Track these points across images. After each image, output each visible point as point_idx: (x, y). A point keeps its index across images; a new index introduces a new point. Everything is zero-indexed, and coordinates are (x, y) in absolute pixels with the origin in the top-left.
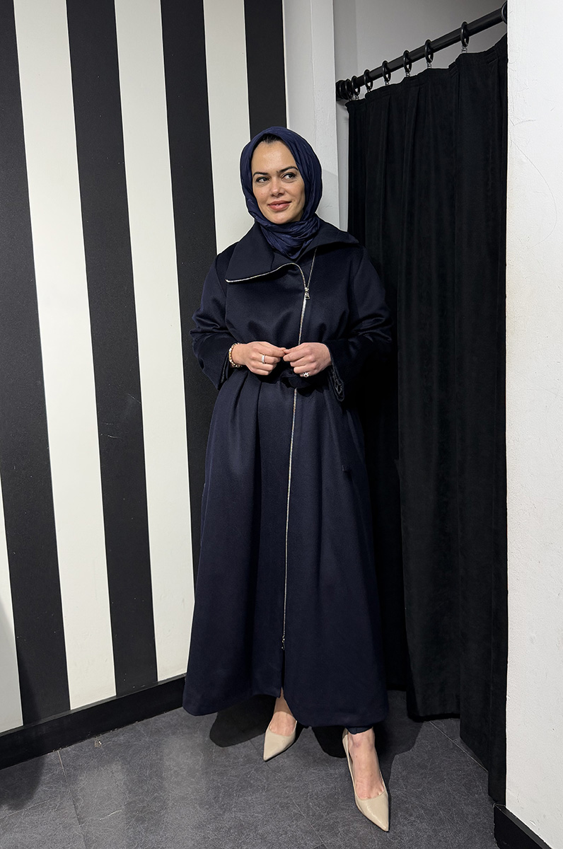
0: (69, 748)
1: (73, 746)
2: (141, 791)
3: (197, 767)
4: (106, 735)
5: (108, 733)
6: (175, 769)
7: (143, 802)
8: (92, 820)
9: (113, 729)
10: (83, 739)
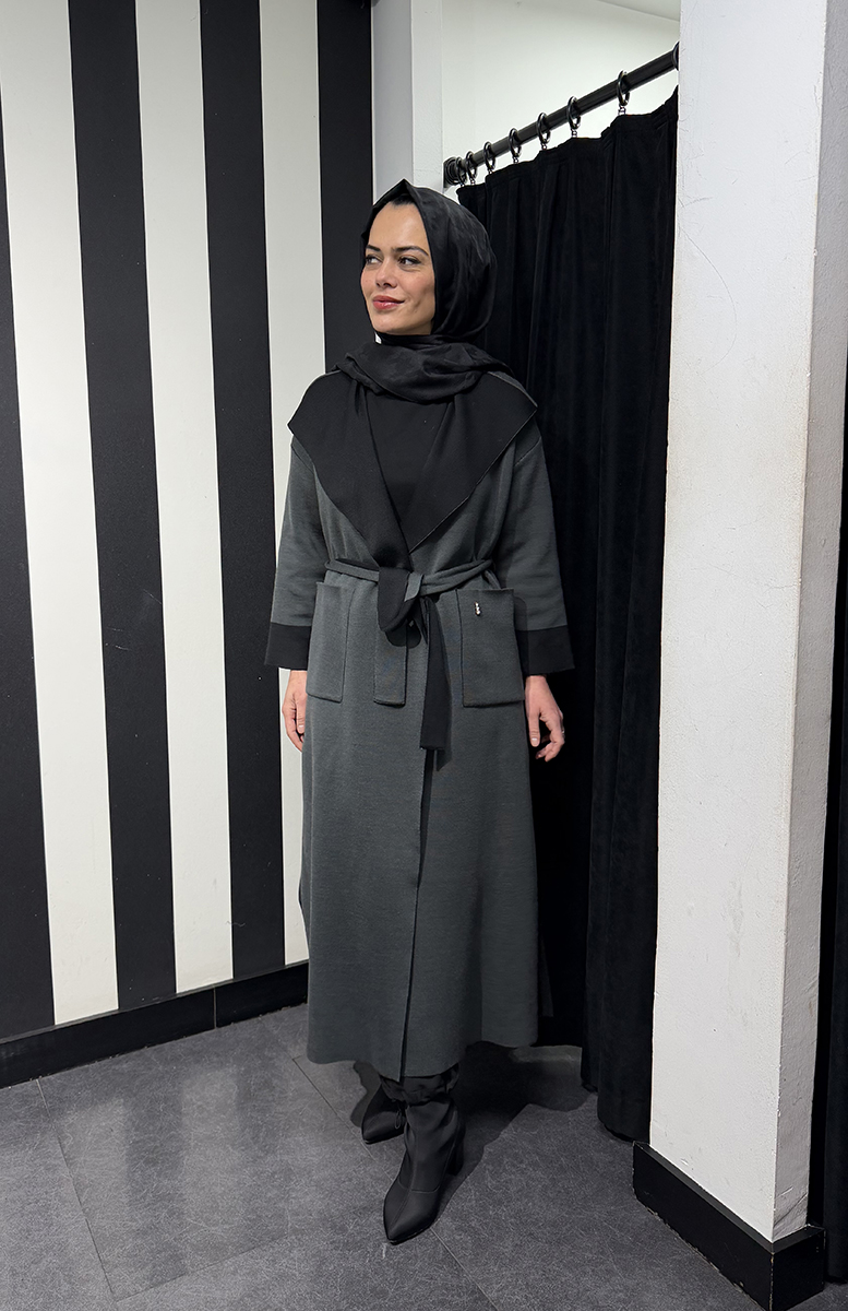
0: (51, 1077)
1: (58, 1074)
2: (151, 1128)
3: (229, 1102)
4: (103, 1062)
5: (106, 1060)
6: (199, 1103)
7: (154, 1141)
8: (85, 1161)
9: (113, 1055)
10: (73, 1066)
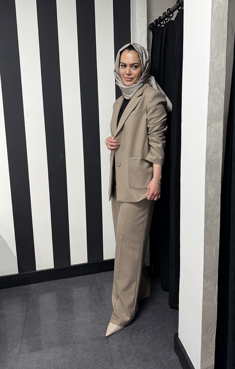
0: (34, 284)
1: (36, 284)
4: (49, 282)
5: (50, 281)
6: (67, 298)
9: (52, 281)
10: (40, 282)
